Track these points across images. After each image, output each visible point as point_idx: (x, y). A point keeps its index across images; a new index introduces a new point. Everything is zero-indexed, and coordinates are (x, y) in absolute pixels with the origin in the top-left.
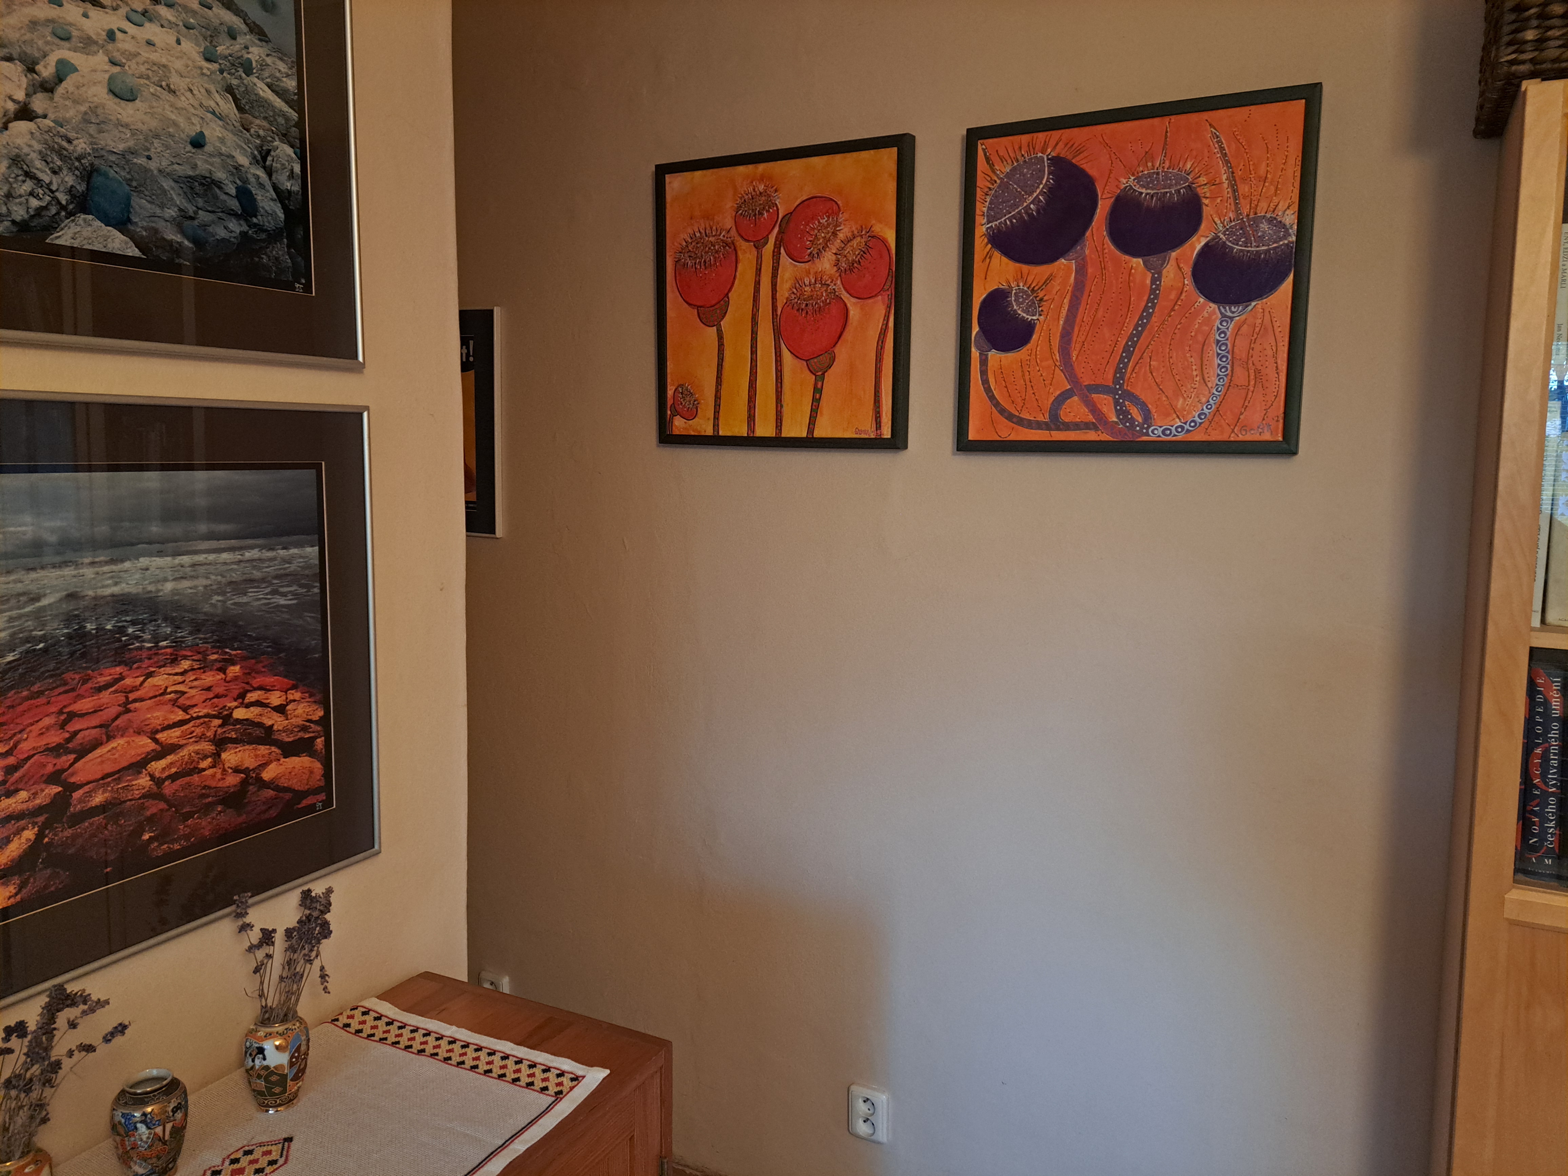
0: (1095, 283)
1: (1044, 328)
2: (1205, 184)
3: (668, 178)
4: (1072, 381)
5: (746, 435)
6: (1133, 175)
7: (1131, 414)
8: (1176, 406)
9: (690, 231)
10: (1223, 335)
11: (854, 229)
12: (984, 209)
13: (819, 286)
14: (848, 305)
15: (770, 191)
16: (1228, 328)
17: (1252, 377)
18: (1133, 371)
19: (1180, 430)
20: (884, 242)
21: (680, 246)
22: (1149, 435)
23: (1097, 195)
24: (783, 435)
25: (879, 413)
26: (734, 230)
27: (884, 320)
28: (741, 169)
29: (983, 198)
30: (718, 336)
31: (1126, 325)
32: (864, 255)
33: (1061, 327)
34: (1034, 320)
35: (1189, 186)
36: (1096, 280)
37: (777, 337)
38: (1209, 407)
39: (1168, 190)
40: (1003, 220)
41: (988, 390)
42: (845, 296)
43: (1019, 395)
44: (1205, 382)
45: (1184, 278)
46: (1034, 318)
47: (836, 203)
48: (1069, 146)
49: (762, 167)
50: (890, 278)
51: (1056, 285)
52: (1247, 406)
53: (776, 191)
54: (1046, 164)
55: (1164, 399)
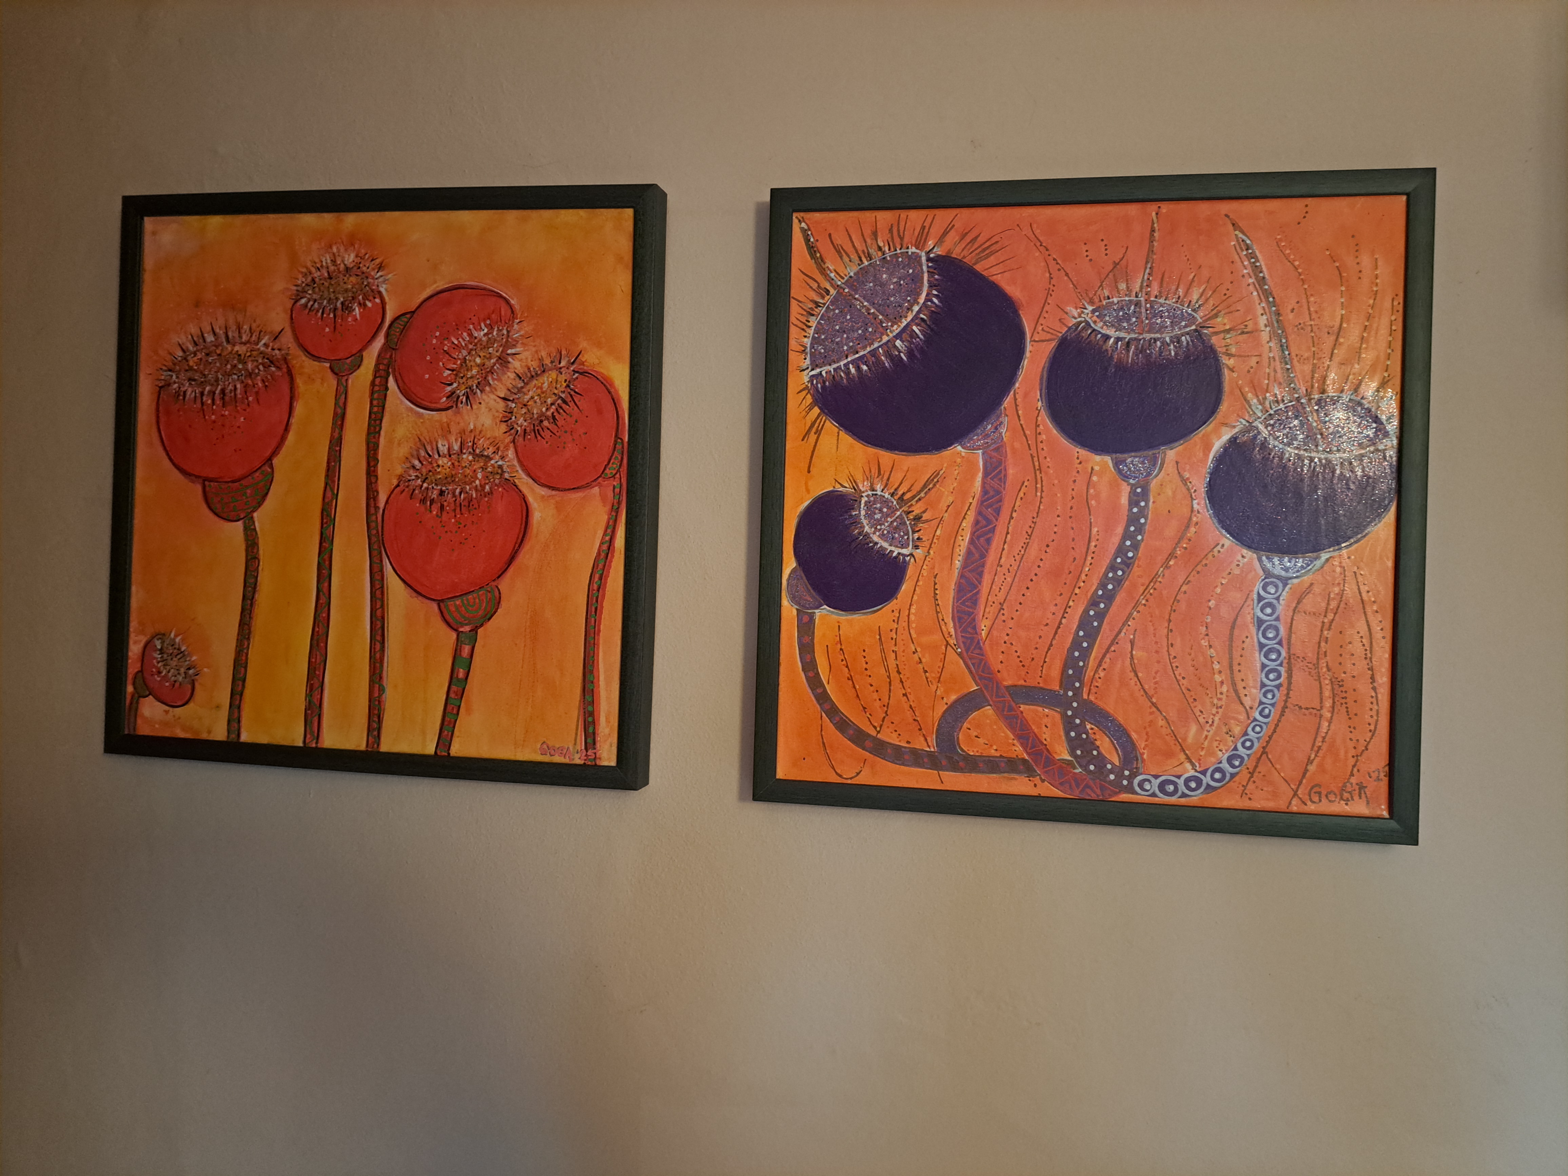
0: (1021, 494)
1: (925, 573)
2: (1228, 331)
3: (149, 223)
4: (981, 677)
5: (301, 744)
6: (1091, 302)
7: (1097, 748)
8: (1185, 740)
9: (194, 330)
10: (1268, 611)
11: (544, 354)
12: (806, 340)
13: (467, 457)
14: (530, 499)
15: (368, 267)
16: (1278, 599)
17: (1327, 693)
18: (1100, 665)
19: (1193, 785)
20: (606, 385)
21: (168, 357)
22: (1134, 792)
23: (1022, 334)
24: (384, 748)
25: (592, 714)
26: (288, 333)
27: (605, 534)
28: (309, 220)
29: (804, 319)
30: (246, 540)
31: (1083, 577)
32: (564, 406)
33: (956, 573)
34: (904, 556)
35: (1196, 330)
36: (1023, 489)
37: (375, 553)
38: (1248, 744)
39: (1158, 335)
40: (842, 363)
41: (815, 682)
42: (524, 481)
43: (875, 696)
44: (1239, 698)
45: (1192, 499)
46: (905, 551)
47: (507, 302)
48: (968, 238)
49: (351, 220)
50: (617, 454)
51: (946, 494)
52: (1319, 748)
53: (380, 267)
54: (925, 268)
55: (1161, 723)
